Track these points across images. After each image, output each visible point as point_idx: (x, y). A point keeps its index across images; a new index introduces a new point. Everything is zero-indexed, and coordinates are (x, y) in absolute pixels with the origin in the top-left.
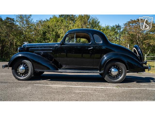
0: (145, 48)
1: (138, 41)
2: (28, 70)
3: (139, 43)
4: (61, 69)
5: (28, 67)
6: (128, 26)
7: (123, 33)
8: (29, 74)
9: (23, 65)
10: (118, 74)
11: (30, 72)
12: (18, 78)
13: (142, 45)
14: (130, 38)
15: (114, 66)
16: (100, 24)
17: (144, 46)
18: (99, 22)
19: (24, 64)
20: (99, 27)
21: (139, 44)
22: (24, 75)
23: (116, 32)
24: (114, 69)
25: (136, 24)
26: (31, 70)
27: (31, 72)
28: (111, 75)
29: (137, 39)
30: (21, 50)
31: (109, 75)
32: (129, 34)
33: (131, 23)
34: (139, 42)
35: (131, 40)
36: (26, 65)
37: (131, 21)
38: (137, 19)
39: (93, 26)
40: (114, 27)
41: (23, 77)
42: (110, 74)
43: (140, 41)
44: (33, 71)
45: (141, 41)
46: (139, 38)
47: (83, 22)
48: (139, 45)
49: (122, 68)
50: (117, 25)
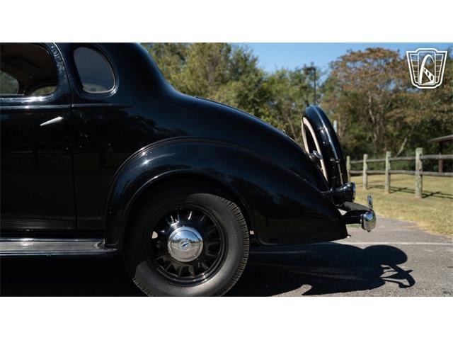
0: (392, 135)
1: (371, 113)
3: (375, 119)
6: (340, 69)
7: (326, 90)
13: (385, 125)
14: (349, 106)
16: (259, 65)
17: (390, 128)
18: (255, 60)
20: (256, 72)
21: (374, 122)
23: (305, 88)
25: (366, 62)
28: (167, 263)
29: (369, 107)
32: (346, 94)
33: (348, 60)
34: (374, 115)
35: (353, 112)
37: (348, 54)
38: (367, 49)
39: (237, 70)
40: (299, 71)
42: (164, 258)
43: (377, 112)
45: (380, 113)
46: (374, 104)
47: (206, 59)
48: (375, 124)
50: (309, 65)
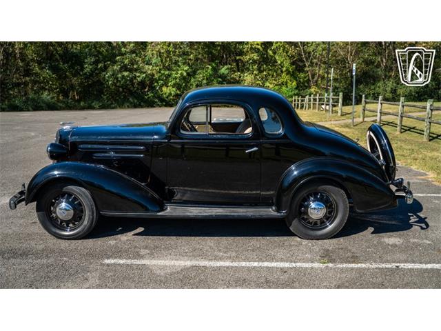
2: (82, 211)
4: (172, 203)
5: (80, 204)
8: (85, 222)
9: (68, 199)
10: (325, 216)
11: (87, 218)
12: (55, 233)
15: (315, 194)
19: (70, 195)
22: (71, 225)
24: (317, 203)
26: (91, 213)
27: (91, 217)
28: (307, 219)
30: (55, 152)
31: (303, 218)
36: (75, 199)
41: (70, 231)
42: (305, 217)
44: (95, 214)
49: (337, 201)
